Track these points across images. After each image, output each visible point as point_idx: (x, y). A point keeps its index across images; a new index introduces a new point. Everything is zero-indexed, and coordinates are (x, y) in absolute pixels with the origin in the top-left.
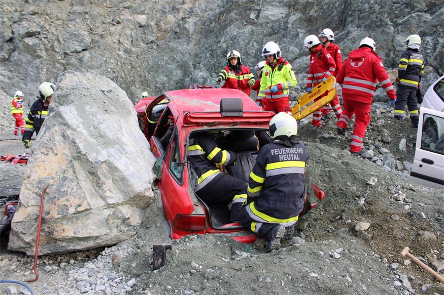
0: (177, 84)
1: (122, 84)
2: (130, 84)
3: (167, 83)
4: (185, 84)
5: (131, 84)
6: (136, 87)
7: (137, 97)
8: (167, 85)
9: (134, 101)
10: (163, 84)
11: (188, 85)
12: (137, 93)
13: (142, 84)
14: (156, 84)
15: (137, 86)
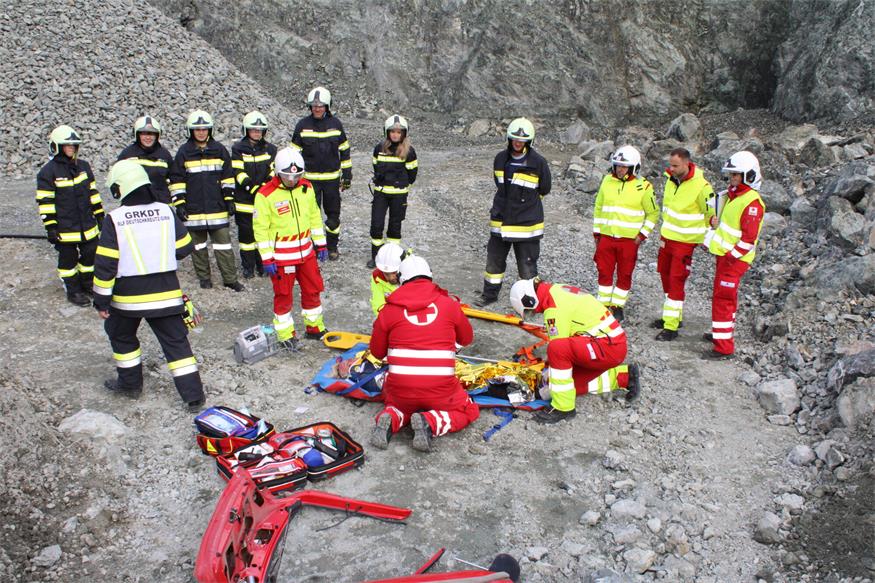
0: (765, 12)
1: (597, 11)
2: (619, 13)
3: (735, 10)
4: (791, 14)
5: (623, 12)
6: (635, 21)
7: (638, 53)
8: (734, 16)
9: (628, 65)
10: (722, 13)
11: (799, 16)
12: (639, 40)
13: (658, 11)
14: (700, 12)
15: (640, 20)
